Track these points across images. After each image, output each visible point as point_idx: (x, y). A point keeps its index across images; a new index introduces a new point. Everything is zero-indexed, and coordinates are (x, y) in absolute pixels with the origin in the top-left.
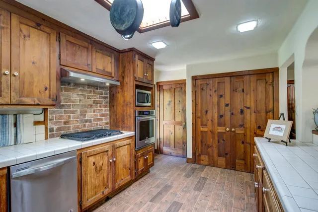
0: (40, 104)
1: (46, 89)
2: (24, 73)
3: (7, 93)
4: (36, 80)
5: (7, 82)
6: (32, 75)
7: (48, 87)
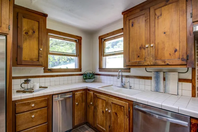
0: (169, 64)
1: (176, 51)
2: (158, 43)
3: (148, 58)
4: (167, 45)
5: (148, 52)
6: (163, 43)
7: (178, 49)
